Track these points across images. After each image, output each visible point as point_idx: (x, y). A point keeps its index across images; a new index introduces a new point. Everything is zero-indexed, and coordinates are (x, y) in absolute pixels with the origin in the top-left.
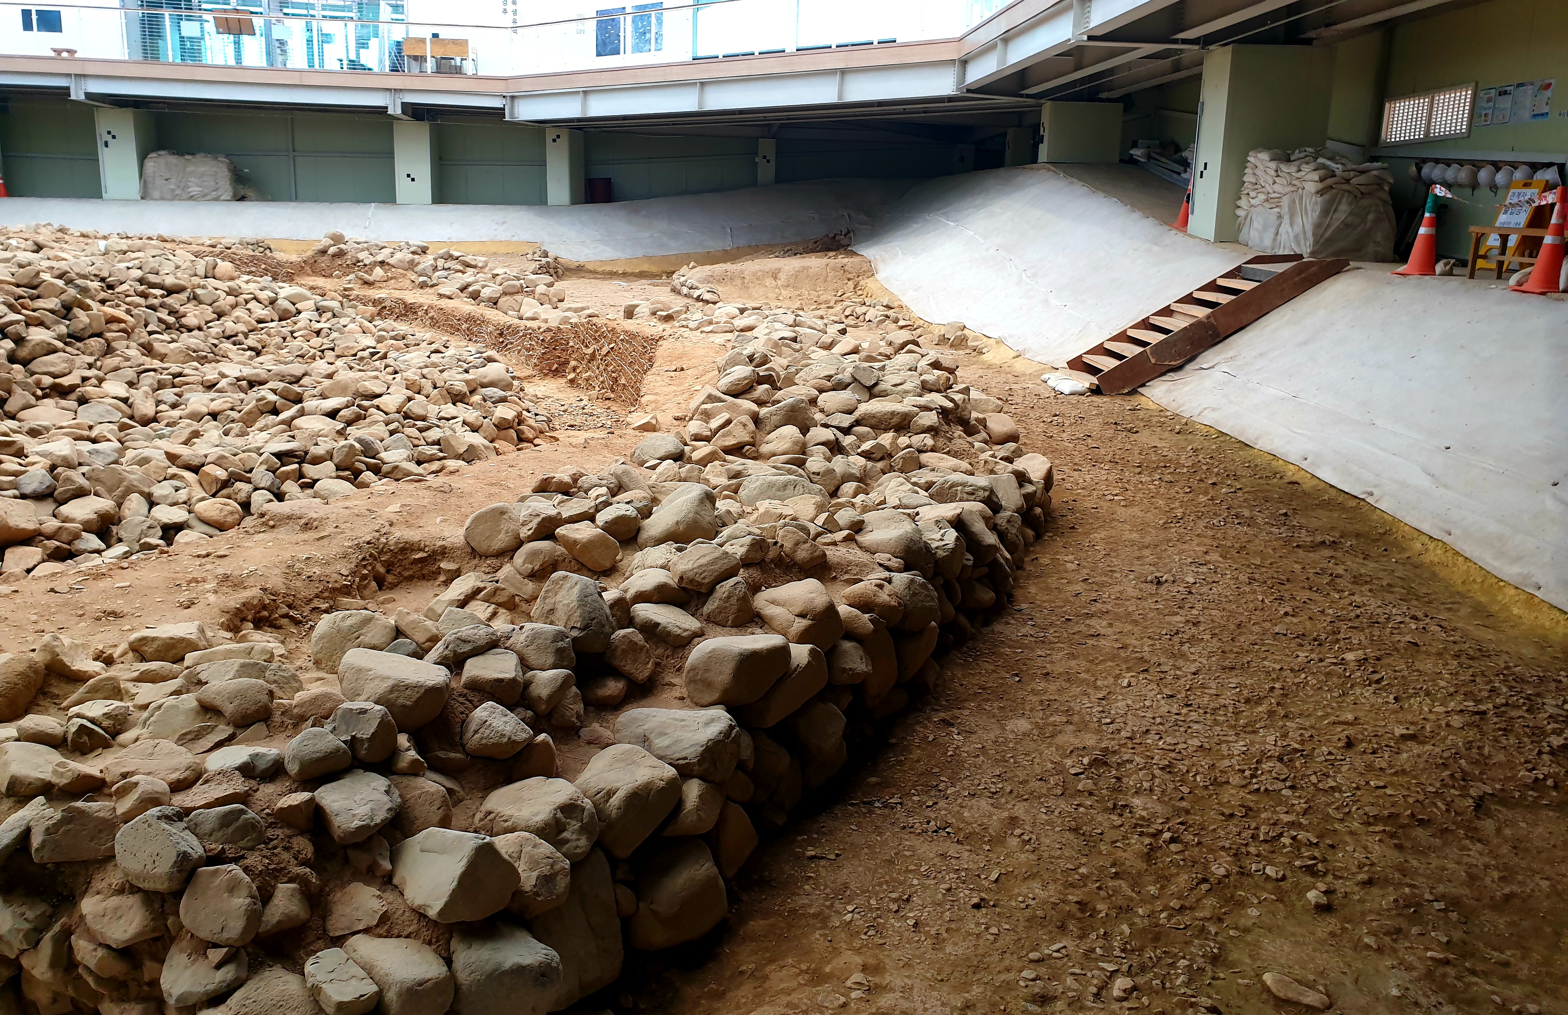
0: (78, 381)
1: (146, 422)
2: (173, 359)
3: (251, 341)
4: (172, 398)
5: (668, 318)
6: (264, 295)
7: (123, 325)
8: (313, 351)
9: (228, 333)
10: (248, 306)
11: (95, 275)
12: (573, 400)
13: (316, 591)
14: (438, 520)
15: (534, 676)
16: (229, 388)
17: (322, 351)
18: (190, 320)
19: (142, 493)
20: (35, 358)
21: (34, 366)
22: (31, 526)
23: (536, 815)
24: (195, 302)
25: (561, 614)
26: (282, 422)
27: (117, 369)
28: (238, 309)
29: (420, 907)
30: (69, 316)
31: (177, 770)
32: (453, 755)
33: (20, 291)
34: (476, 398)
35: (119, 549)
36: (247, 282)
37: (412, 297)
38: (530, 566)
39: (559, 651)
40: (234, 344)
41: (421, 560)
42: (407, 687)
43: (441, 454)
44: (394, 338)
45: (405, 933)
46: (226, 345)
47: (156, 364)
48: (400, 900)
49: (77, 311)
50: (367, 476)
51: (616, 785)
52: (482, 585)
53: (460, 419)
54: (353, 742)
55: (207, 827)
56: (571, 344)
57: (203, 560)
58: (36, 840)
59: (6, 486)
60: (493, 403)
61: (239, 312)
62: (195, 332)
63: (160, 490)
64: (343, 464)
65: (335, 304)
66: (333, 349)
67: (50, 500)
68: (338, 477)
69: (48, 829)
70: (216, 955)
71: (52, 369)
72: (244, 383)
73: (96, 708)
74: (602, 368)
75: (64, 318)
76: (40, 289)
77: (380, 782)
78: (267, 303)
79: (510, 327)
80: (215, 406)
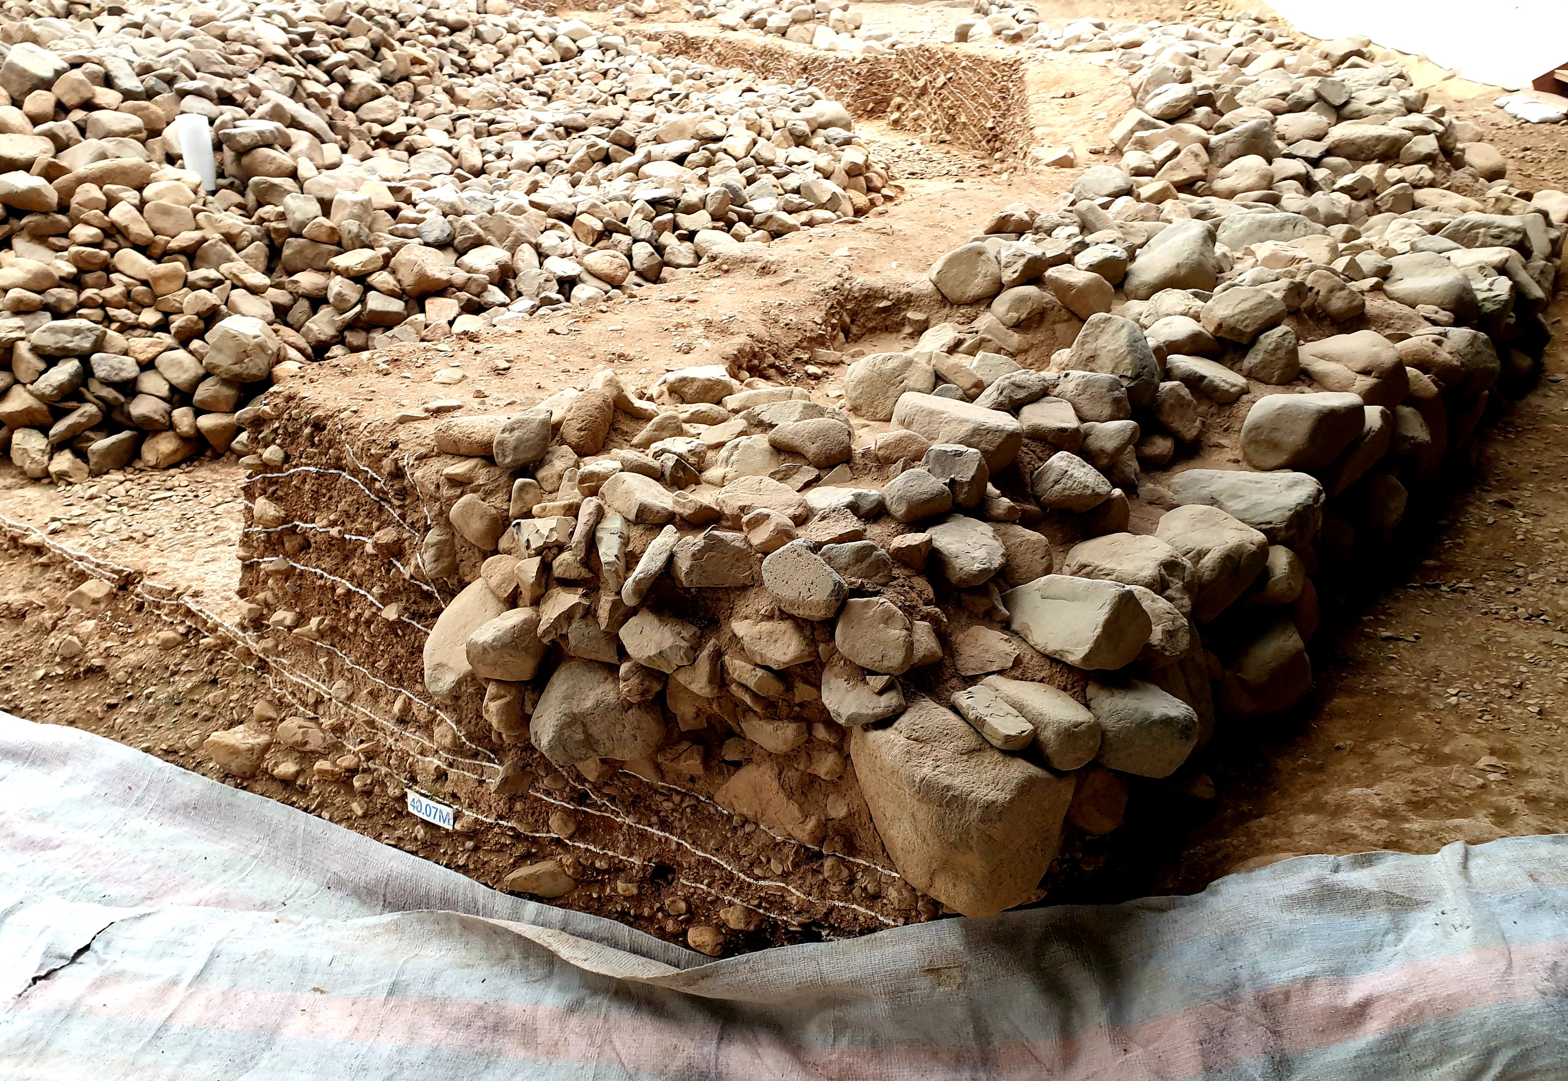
0: (404, 129)
1: (479, 172)
2: (475, 104)
3: (540, 85)
4: (497, 148)
5: (1017, 38)
6: (543, 32)
7: (424, 68)
8: (605, 96)
9: (517, 76)
10: (529, 45)
11: (388, 11)
12: (904, 145)
13: (796, 340)
14: (894, 264)
15: (1092, 427)
16: (548, 135)
17: (614, 95)
18: (480, 62)
19: (530, 243)
20: (361, 105)
21: (363, 112)
22: (444, 276)
23: (1142, 570)
24: (478, 41)
25: (1105, 360)
26: (629, 170)
27: (431, 116)
28: (518, 49)
29: (1056, 652)
30: (379, 57)
31: (790, 506)
32: (1028, 507)
33: (332, 29)
34: (818, 141)
35: (524, 304)
36: (521, 17)
37: (693, 30)
38: (1016, 315)
39: (1116, 401)
40: (524, 87)
41: (885, 310)
42: (988, 431)
43: (809, 204)
44: (691, 77)
45: (1038, 678)
46: (517, 90)
47: (462, 110)
48: (1024, 646)
49: (384, 51)
50: (741, 227)
51: (1206, 546)
52: (961, 336)
53: (811, 164)
54: (953, 483)
55: (843, 561)
56: (896, 76)
57: (678, 305)
58: (683, 564)
59: (411, 234)
60: (838, 145)
61: (520, 52)
62: (486, 75)
63: (548, 240)
64: (718, 214)
65: (617, 40)
66: (624, 93)
67: (451, 250)
68: (714, 228)
69: (694, 555)
70: (878, 682)
71: (379, 116)
72: (561, 130)
73: (679, 445)
74: (935, 104)
75: (374, 59)
76: (349, 26)
77: (986, 528)
78: (547, 40)
79: (815, 60)
80: (544, 154)
